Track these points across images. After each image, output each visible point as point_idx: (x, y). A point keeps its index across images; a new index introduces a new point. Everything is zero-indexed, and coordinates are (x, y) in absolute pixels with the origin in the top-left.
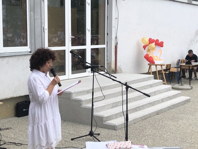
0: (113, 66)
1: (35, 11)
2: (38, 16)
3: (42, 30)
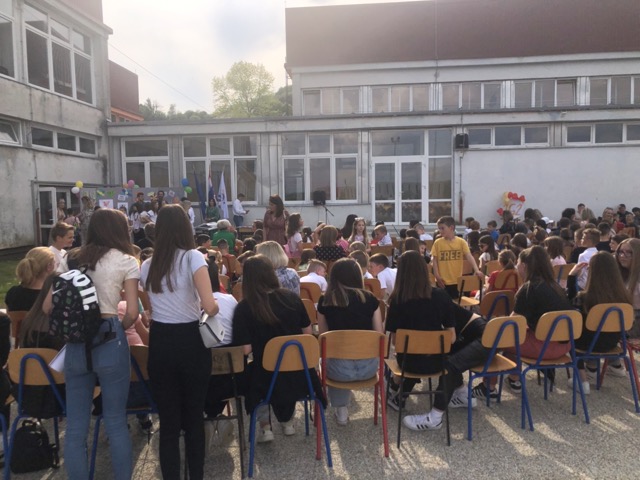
1: (363, 175)
2: (365, 179)
3: (369, 188)
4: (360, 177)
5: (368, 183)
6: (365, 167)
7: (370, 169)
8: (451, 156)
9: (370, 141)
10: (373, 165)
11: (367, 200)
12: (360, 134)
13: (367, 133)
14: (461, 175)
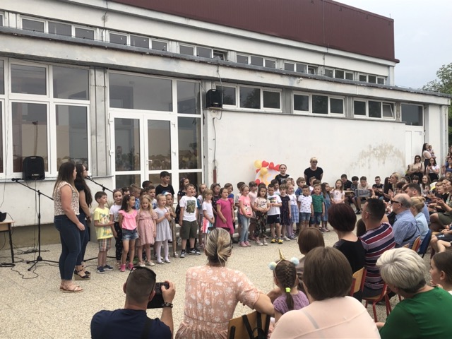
1: (98, 134)
2: (101, 140)
3: (107, 153)
4: (94, 137)
5: (105, 146)
6: (101, 122)
7: (108, 126)
8: (200, 116)
9: (107, 85)
10: (112, 119)
11: (105, 171)
12: (93, 71)
13: (102, 73)
14: (215, 139)
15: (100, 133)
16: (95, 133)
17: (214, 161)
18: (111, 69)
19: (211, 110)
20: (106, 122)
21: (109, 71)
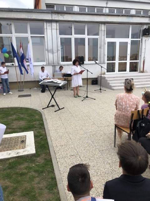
0: (142, 70)
2: (102, 50)
3: (104, 55)
4: (100, 49)
5: (103, 52)
6: (103, 43)
7: (105, 45)
8: (140, 39)
9: (105, 29)
10: (106, 42)
11: (103, 61)
12: (100, 25)
13: (104, 25)
14: (145, 49)
15: (103, 48)
16: (101, 48)
17: (144, 57)
18: (107, 23)
19: (145, 36)
20: (105, 43)
21: (106, 24)
